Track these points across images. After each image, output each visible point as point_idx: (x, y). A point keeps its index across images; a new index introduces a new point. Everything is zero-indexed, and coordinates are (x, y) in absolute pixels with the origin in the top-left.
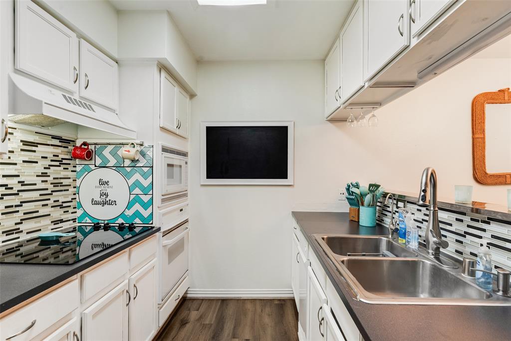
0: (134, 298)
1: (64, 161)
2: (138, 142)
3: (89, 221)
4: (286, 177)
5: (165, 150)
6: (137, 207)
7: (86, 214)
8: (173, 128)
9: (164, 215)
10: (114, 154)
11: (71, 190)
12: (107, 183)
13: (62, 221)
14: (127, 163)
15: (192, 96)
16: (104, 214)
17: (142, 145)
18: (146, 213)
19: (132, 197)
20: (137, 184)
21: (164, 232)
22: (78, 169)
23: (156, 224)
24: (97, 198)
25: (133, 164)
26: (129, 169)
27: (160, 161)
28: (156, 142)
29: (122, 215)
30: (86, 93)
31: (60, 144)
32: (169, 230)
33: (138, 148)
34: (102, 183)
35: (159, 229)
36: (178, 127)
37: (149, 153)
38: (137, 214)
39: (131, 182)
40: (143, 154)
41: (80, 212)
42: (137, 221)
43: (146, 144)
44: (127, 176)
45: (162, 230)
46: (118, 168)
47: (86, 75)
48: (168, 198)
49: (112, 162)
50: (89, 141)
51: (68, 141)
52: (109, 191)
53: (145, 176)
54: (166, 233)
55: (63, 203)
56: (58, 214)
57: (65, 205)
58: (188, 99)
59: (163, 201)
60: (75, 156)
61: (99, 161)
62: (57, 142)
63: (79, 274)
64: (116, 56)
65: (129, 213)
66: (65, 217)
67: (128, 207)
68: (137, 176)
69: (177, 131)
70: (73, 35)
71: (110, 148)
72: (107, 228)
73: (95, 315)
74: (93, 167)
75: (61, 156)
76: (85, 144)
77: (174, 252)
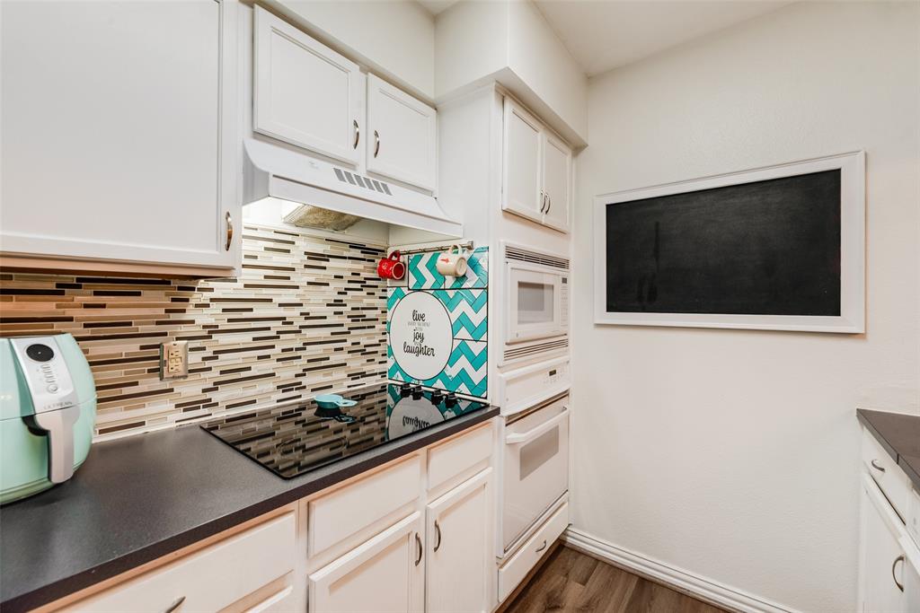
0: (436, 549)
1: (368, 283)
2: (465, 242)
3: (401, 378)
5: (512, 254)
6: (463, 363)
7: (397, 367)
8: (534, 212)
9: (509, 382)
10: (431, 266)
11: (379, 327)
12: (422, 317)
13: (363, 375)
14: (450, 281)
15: (577, 148)
16: (420, 370)
17: (470, 248)
18: (476, 377)
19: (457, 343)
20: (463, 321)
21: (509, 417)
22: (390, 293)
23: (493, 399)
24: (411, 343)
25: (458, 285)
26: (451, 294)
27: (501, 277)
28: (495, 238)
29: (441, 375)
30: (378, 165)
31: (362, 256)
32: (521, 413)
33: (467, 255)
34: (418, 317)
35: (497, 412)
36: (546, 209)
37: (483, 263)
38: (463, 376)
39: (455, 315)
40: (473, 264)
41: (390, 362)
42: (463, 388)
43: (476, 246)
44: (449, 305)
45: (505, 413)
46: (437, 291)
47: (376, 134)
48: (519, 350)
49: (430, 281)
50: (402, 249)
51: (374, 252)
52: (425, 331)
53: (475, 305)
54: (512, 420)
55: (366, 346)
56: (357, 363)
57: (368, 350)
58: (569, 157)
59: (508, 354)
60: (384, 275)
61: (413, 281)
62: (357, 254)
63: (304, 501)
65: (452, 372)
66: (368, 368)
67: (451, 361)
68: (463, 307)
69: (544, 219)
70: (355, 68)
71: (427, 257)
72: (418, 395)
73: (335, 585)
74: (405, 290)
75: (364, 275)
76: (396, 254)
77: (531, 457)
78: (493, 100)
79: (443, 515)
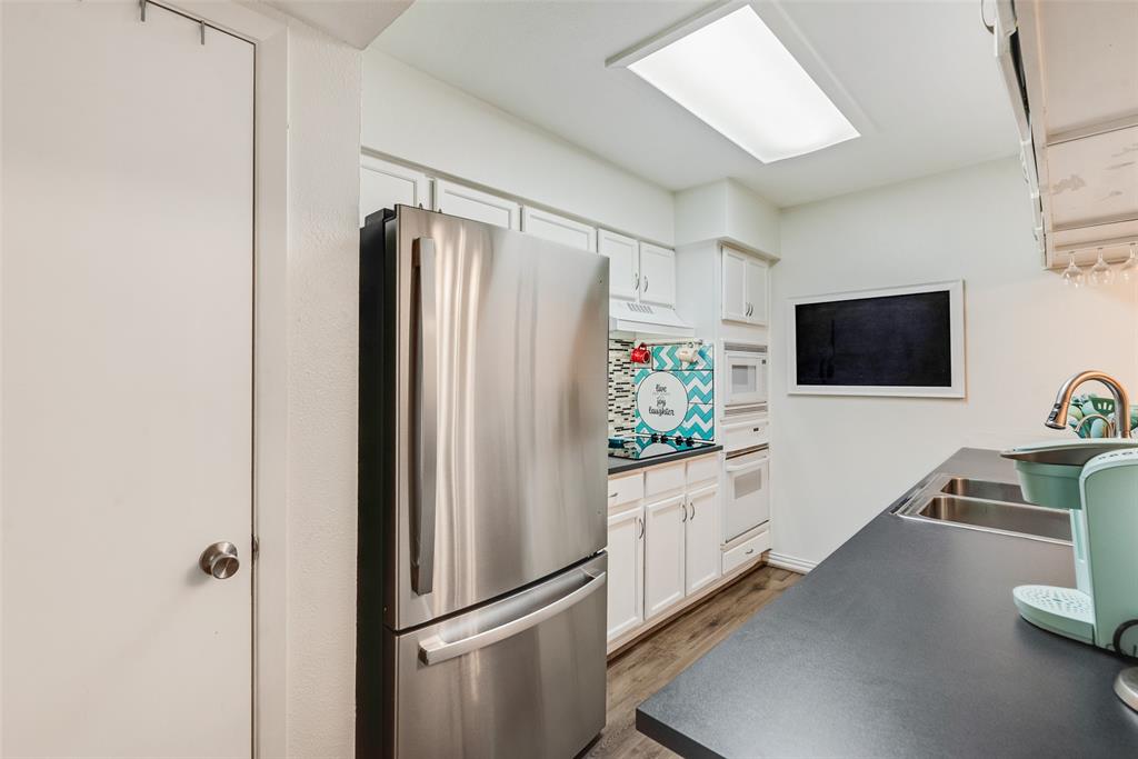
0: (691, 519)
1: (625, 366)
2: (697, 340)
3: (646, 432)
4: (948, 384)
5: (729, 347)
6: (696, 419)
7: (643, 424)
8: (743, 316)
9: (728, 431)
10: (671, 355)
11: (631, 396)
12: (664, 389)
13: (623, 429)
14: (685, 365)
15: (773, 261)
16: (662, 425)
17: (700, 344)
18: (706, 427)
19: (691, 406)
20: (696, 391)
21: (728, 454)
22: (636, 373)
23: (717, 442)
24: (655, 407)
25: (691, 367)
26: (687, 373)
27: (722, 362)
28: (717, 338)
29: (679, 427)
30: (647, 296)
31: (621, 347)
32: (735, 452)
33: (697, 348)
34: (660, 389)
35: (721, 448)
36: (750, 313)
37: (709, 353)
38: (696, 428)
39: (689, 388)
40: (702, 354)
41: (638, 421)
42: (696, 435)
43: (706, 343)
44: (685, 381)
45: (725, 450)
46: (675, 371)
47: (645, 277)
48: (733, 410)
49: (670, 364)
50: (646, 342)
51: (627, 344)
52: (666, 398)
53: (704, 381)
54: (732, 456)
55: (624, 409)
56: (619, 421)
57: (625, 412)
58: (766, 269)
59: (727, 413)
60: (634, 360)
61: (656, 365)
63: (645, 469)
64: (672, 245)
65: (688, 425)
66: (625, 425)
67: (687, 418)
68: (696, 382)
69: (748, 320)
70: (635, 242)
71: (667, 348)
72: (664, 440)
73: (656, 513)
74: (650, 371)
75: (623, 360)
76: (643, 345)
77: (747, 484)
78: (715, 250)
79: (696, 500)
